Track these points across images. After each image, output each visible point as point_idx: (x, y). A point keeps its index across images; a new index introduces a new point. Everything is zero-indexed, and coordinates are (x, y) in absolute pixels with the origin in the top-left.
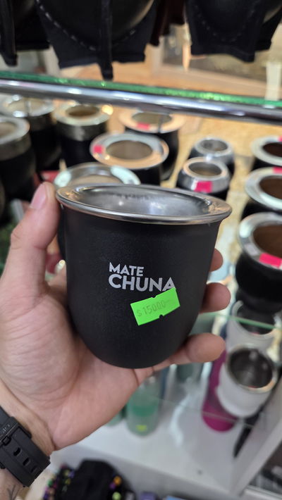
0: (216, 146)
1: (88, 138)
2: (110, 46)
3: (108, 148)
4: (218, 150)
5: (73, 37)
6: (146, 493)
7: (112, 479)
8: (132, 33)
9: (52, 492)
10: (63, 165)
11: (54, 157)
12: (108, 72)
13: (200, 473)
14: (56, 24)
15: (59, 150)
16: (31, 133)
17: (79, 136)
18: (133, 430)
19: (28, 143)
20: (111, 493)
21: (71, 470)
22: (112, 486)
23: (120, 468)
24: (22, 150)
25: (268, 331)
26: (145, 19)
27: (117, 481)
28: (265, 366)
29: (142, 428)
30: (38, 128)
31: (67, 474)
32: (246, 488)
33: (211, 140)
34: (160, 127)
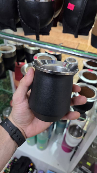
0: (73, 60)
1: (34, 53)
2: (39, 31)
3: (39, 57)
4: (73, 62)
5: (29, 27)
6: (41, 170)
7: (30, 164)
8: (46, 27)
9: (10, 165)
10: (26, 61)
11: (23, 58)
12: (38, 38)
13: (58, 165)
14: (25, 23)
15: (25, 56)
16: (17, 51)
17: (31, 52)
18: (38, 148)
19: (15, 54)
20: (29, 168)
21: (17, 159)
22: (30, 166)
23: (33, 160)
24: (13, 55)
25: (84, 120)
26: (50, 24)
27: (32, 164)
28: (81, 131)
29: (41, 147)
30: (19, 49)
31: (16, 160)
32: (72, 172)
33: (71, 58)
34: (56, 53)
